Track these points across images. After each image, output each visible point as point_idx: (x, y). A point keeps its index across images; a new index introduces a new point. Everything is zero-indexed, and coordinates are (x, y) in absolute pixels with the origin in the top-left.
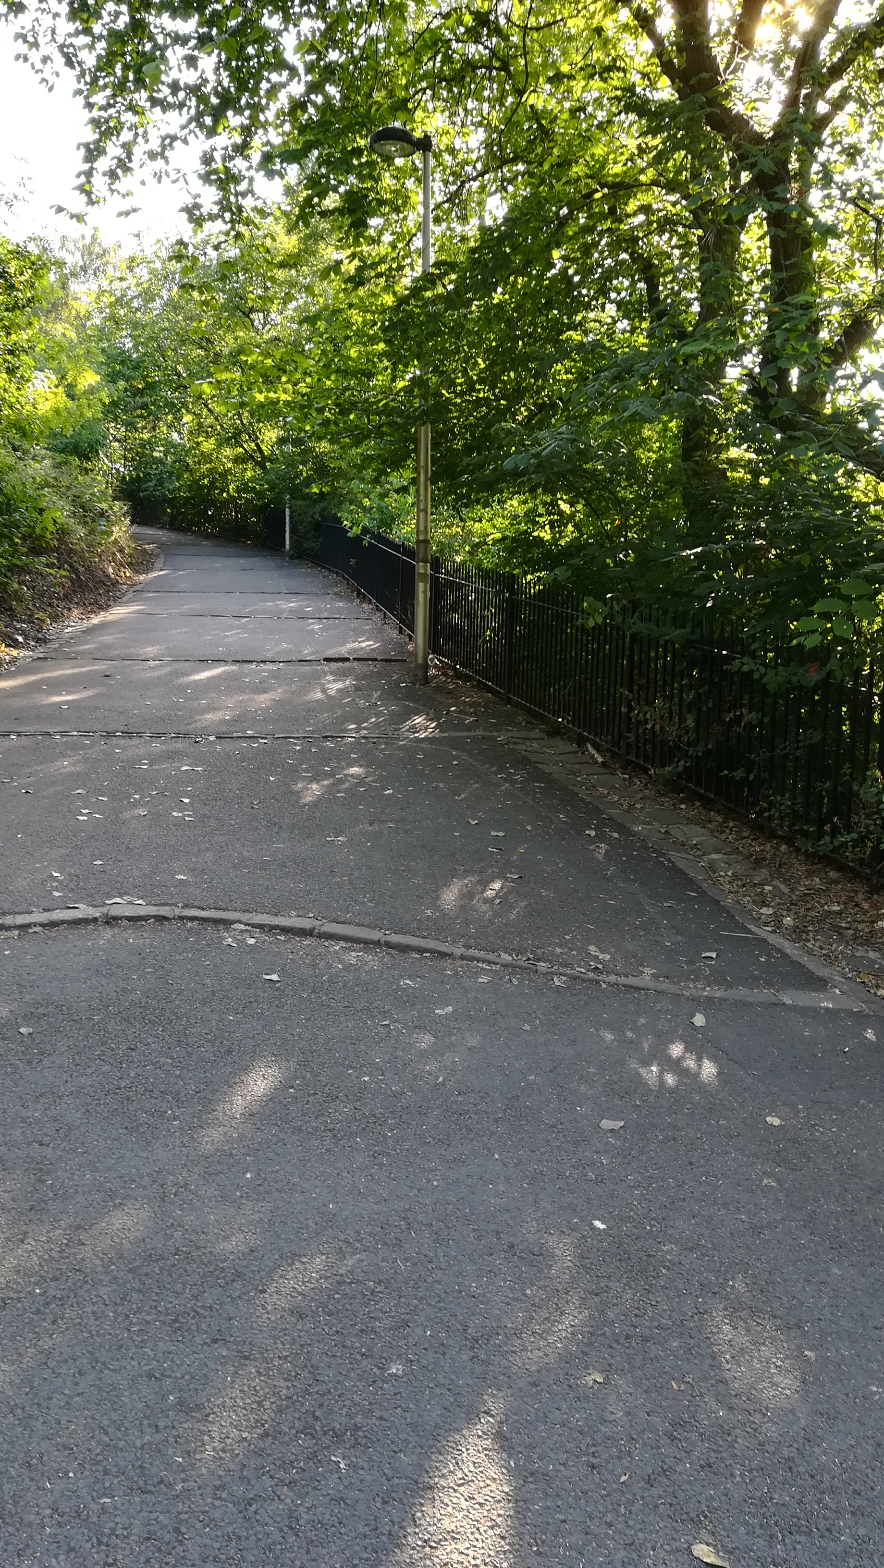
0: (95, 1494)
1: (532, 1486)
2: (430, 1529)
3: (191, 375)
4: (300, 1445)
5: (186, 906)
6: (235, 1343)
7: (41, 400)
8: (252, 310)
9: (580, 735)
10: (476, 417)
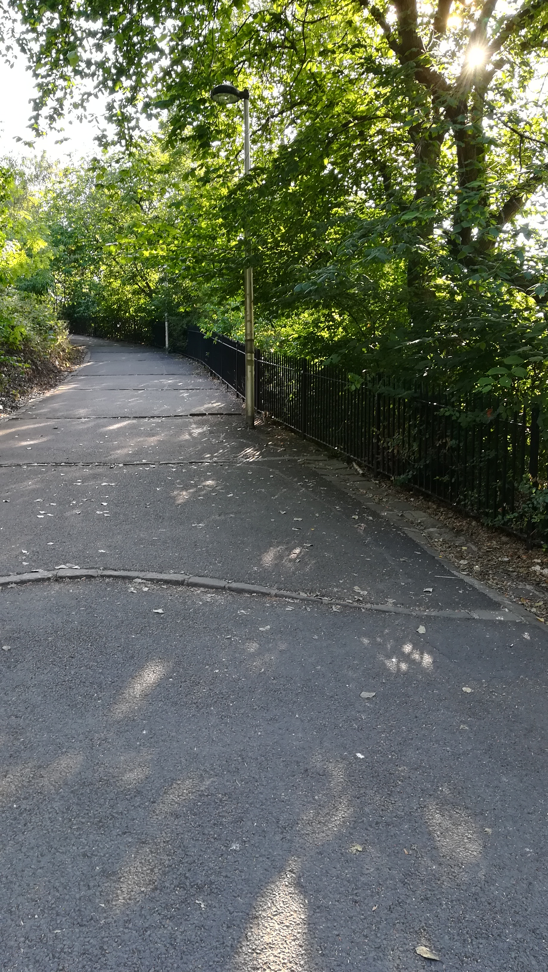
0: (51, 927)
1: (319, 915)
2: (256, 942)
3: (105, 240)
4: (176, 895)
5: (105, 569)
6: (136, 834)
7: (11, 259)
8: (141, 199)
9: (349, 457)
10: (280, 263)
